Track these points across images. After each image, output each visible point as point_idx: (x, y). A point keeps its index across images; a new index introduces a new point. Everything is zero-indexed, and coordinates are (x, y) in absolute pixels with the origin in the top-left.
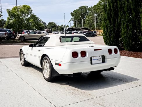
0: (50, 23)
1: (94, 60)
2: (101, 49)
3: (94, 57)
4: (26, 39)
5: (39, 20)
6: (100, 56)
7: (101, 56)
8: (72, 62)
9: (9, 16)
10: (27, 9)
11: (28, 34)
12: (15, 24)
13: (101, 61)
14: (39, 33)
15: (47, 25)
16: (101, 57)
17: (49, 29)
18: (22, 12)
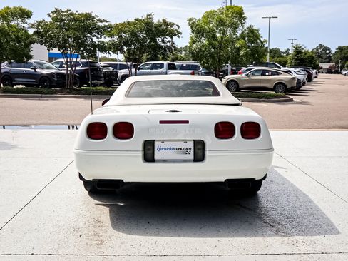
0: (341, 49)
1: (160, 149)
2: (187, 122)
3: (163, 141)
4: (240, 86)
5: (261, 42)
6: (185, 141)
7: (192, 142)
8: (83, 148)
9: (193, 33)
10: (232, 15)
11: (247, 75)
12: (204, 51)
13: (191, 156)
14: (274, 73)
15: (333, 52)
16: (191, 145)
17: (337, 63)
18: (222, 23)
